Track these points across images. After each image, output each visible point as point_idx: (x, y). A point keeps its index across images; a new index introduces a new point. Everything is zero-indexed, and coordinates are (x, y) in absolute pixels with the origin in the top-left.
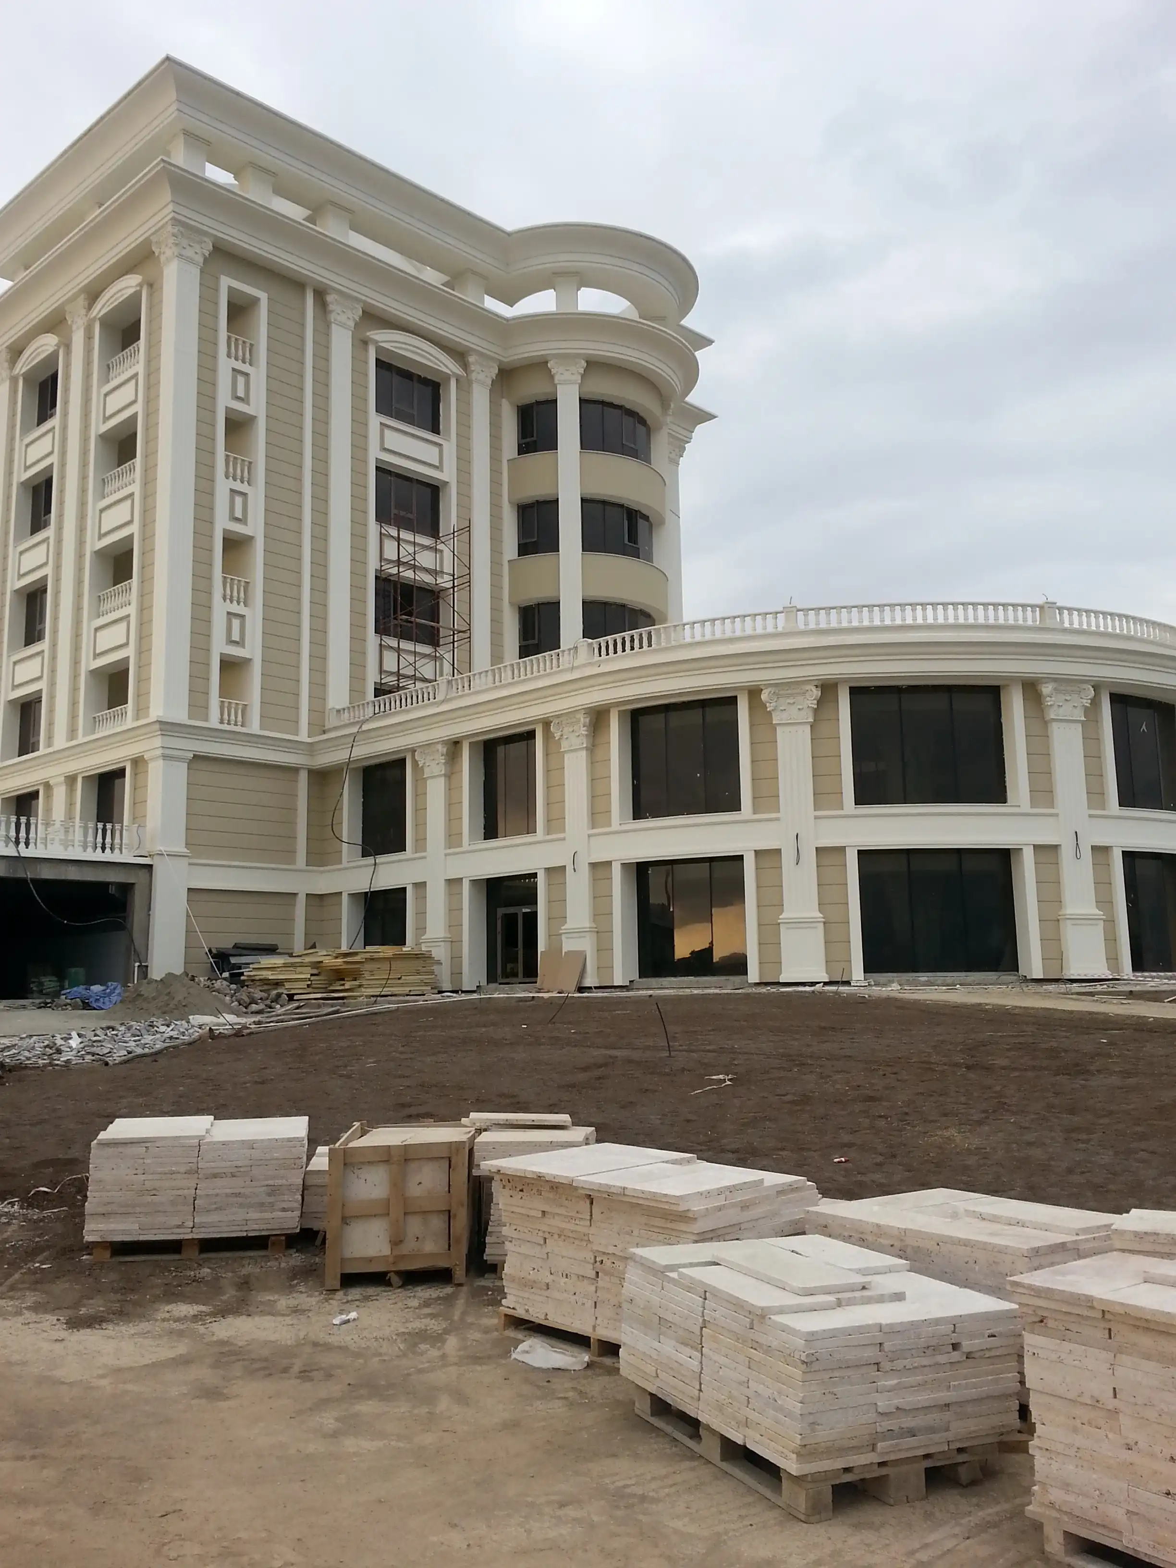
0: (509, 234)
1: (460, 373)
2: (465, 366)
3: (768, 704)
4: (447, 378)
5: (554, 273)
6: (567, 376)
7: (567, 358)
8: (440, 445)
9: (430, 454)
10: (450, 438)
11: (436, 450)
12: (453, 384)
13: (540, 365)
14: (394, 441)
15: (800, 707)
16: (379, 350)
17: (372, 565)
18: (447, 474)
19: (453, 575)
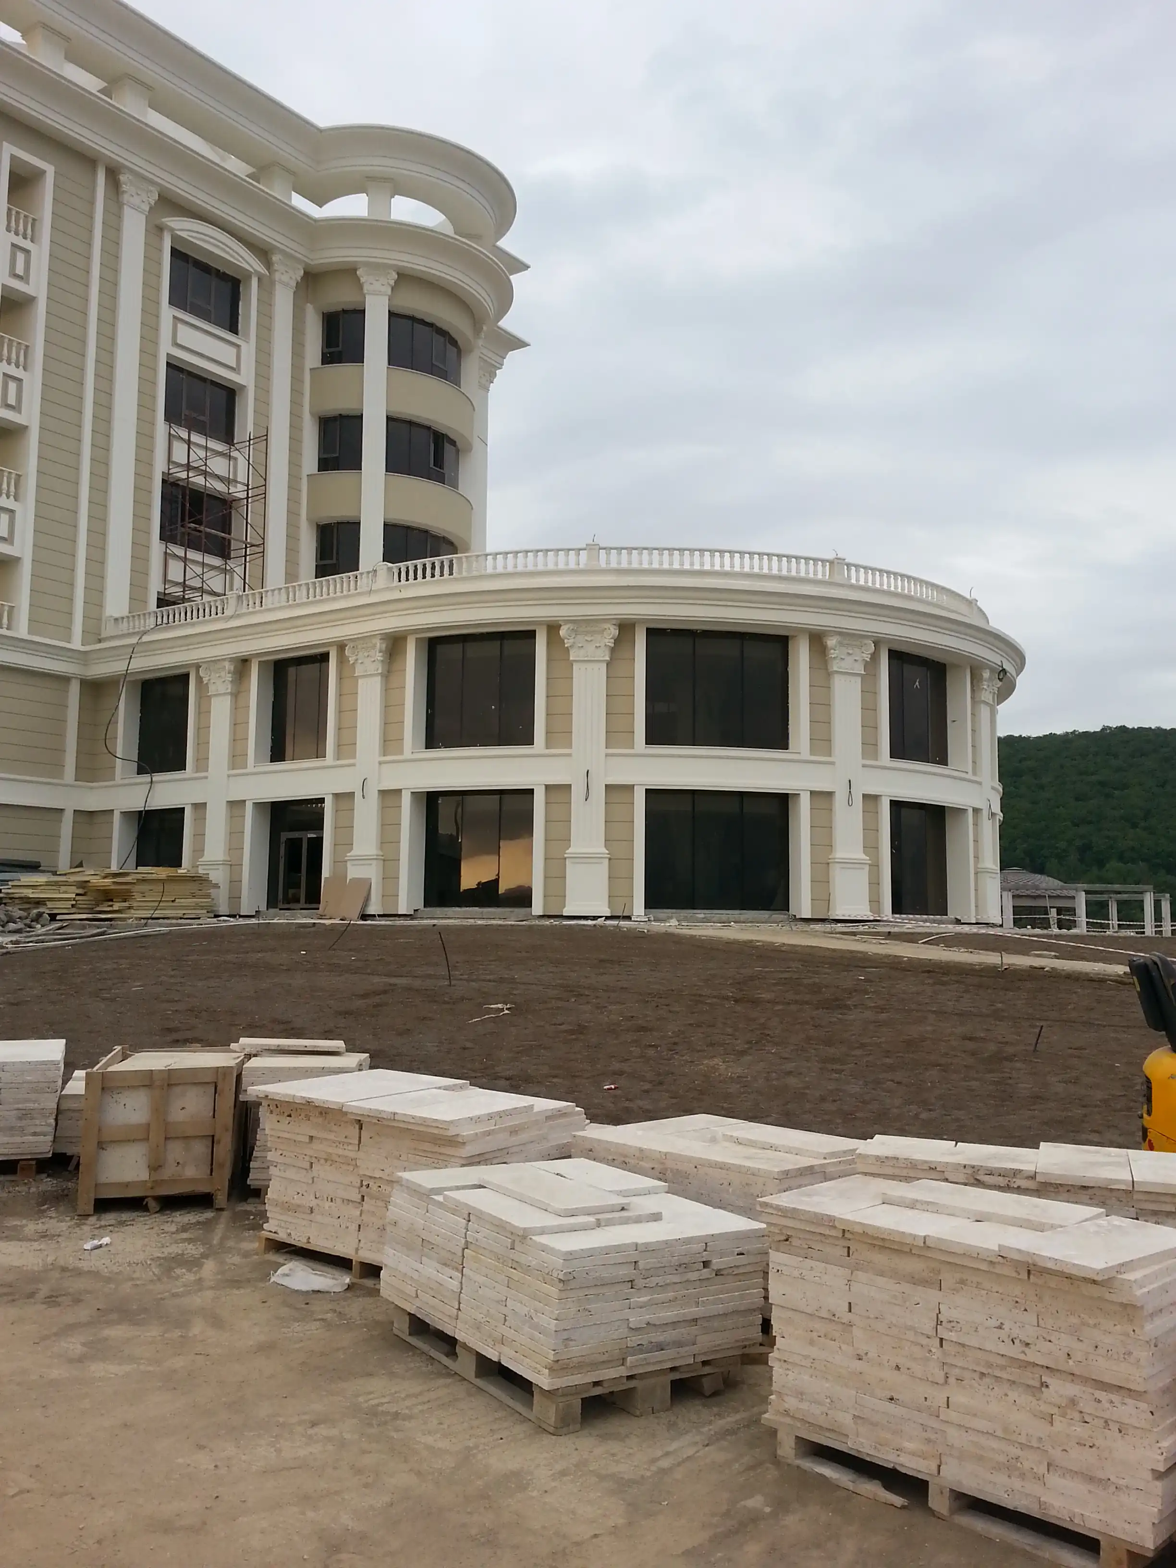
0: (320, 131)
1: (263, 272)
2: (268, 265)
3: (566, 641)
4: (248, 276)
5: (367, 177)
6: (377, 286)
7: (377, 268)
8: (238, 346)
9: (227, 354)
10: (249, 340)
11: (234, 350)
12: (254, 282)
13: (349, 272)
14: (187, 336)
15: (598, 645)
16: (175, 238)
17: (160, 467)
18: (245, 378)
19: (248, 485)
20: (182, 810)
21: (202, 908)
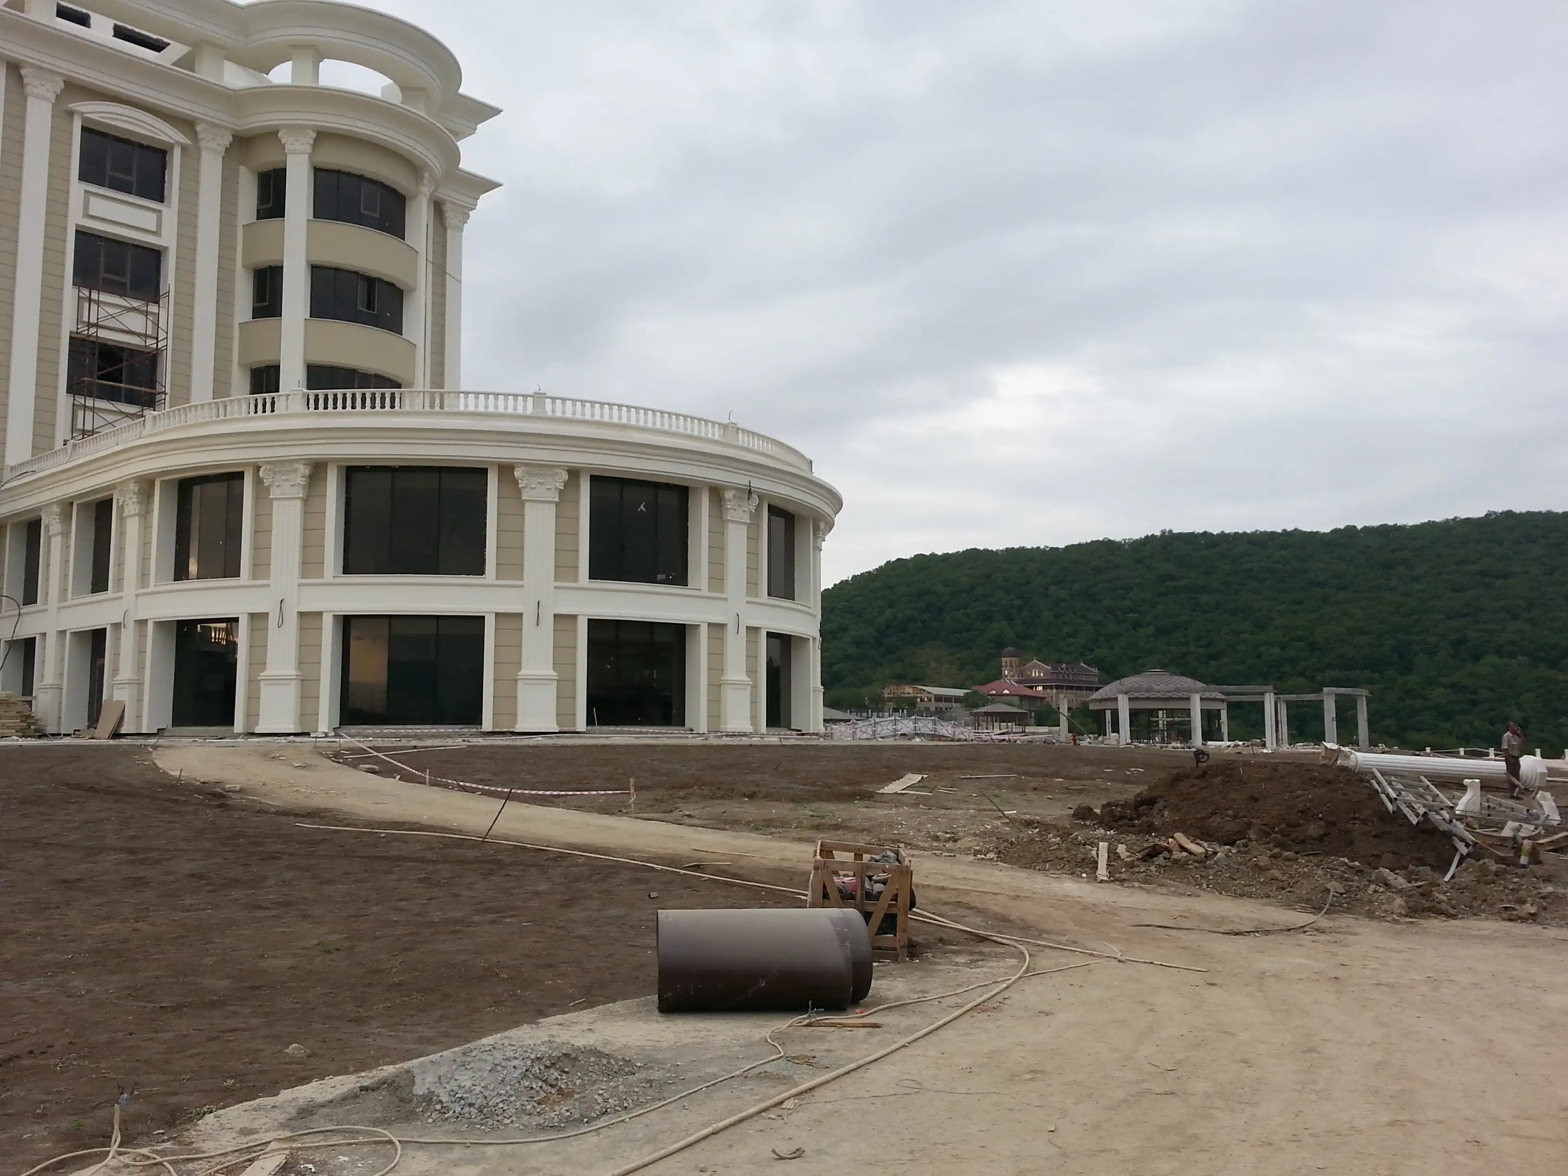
0: (242, 8)
1: (184, 141)
2: (194, 135)
3: (265, 481)
4: (172, 147)
5: (290, 46)
6: (298, 146)
7: (297, 129)
8: (159, 212)
9: (147, 220)
10: (170, 204)
11: (154, 216)
12: (177, 153)
13: (271, 135)
14: (99, 207)
15: (292, 483)
16: (84, 119)
17: (68, 326)
18: (168, 239)
19: (157, 338)
20: (35, 638)
21: (10, 728)
